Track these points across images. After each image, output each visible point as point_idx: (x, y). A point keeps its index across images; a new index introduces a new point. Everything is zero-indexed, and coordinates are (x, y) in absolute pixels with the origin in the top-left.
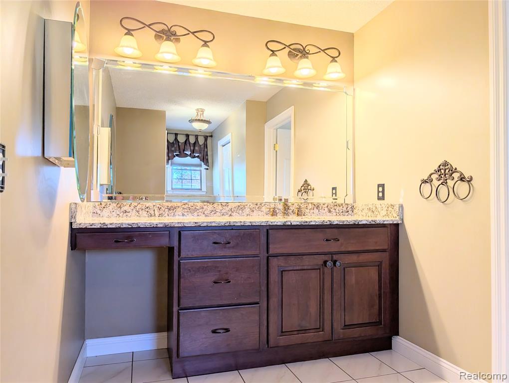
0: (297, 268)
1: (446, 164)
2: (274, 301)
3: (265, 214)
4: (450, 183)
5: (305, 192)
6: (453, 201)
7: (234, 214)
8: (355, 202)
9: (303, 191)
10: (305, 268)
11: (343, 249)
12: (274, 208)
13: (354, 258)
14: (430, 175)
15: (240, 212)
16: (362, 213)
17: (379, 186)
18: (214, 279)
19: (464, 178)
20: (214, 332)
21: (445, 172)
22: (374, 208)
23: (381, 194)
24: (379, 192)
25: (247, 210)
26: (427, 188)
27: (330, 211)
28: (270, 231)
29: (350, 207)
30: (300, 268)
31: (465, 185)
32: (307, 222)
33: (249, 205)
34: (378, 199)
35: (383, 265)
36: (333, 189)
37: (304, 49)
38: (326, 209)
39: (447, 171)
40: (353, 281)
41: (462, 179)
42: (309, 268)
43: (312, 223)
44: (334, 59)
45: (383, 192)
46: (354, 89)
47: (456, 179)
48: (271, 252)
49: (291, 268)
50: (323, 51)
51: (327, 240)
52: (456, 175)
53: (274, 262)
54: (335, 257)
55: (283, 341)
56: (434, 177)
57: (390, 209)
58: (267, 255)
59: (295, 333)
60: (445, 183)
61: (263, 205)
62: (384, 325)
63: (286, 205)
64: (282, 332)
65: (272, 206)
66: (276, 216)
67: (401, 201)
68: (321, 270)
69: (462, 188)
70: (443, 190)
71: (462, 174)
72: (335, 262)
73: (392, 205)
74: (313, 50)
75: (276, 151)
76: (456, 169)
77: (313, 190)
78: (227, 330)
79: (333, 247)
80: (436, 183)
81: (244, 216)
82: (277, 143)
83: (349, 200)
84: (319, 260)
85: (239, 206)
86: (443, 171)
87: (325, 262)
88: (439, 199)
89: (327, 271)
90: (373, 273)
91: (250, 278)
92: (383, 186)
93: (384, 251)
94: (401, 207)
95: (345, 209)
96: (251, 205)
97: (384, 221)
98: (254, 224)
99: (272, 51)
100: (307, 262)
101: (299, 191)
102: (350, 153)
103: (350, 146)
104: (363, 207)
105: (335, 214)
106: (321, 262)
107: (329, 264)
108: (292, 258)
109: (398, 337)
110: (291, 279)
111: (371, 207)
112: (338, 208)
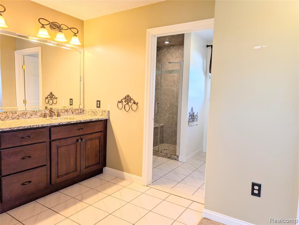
0: (65, 145)
1: (128, 96)
2: (54, 163)
3: (39, 117)
4: (130, 104)
5: (51, 99)
6: (131, 111)
7: (20, 118)
8: (84, 108)
9: (49, 98)
10: (69, 144)
11: (85, 133)
12: (45, 113)
13: (90, 136)
14: (122, 100)
15: (24, 116)
16: (88, 114)
17: (97, 101)
18: (21, 157)
19: (135, 103)
20: (23, 184)
21: (128, 99)
22: (95, 112)
23: (98, 105)
24: (97, 104)
25: (28, 115)
26: (120, 105)
27: (73, 113)
28: (52, 129)
29: (82, 110)
30: (66, 144)
31: (135, 105)
32: (70, 122)
33: (29, 112)
34: (97, 107)
35: (101, 138)
36: (71, 99)
37: (60, 26)
38: (71, 112)
39: (129, 99)
40: (89, 147)
41: (134, 103)
42: (70, 144)
43: (72, 123)
44: (75, 35)
45: (100, 104)
46: (84, 51)
47: (132, 103)
48: (52, 139)
49: (62, 145)
50: (70, 29)
51: (79, 130)
52: (132, 101)
53: (53, 143)
54: (82, 137)
55: (59, 180)
56: (124, 100)
57: (103, 112)
58: (50, 140)
59: (64, 175)
60: (128, 104)
61: (37, 112)
62: (101, 163)
63: (52, 111)
64: (58, 176)
65: (43, 112)
66: (46, 117)
67: (109, 109)
68: (76, 143)
69: (134, 107)
70: (127, 107)
71: (134, 101)
72: (82, 139)
73: (104, 111)
74: (65, 28)
75: (24, 70)
76: (132, 99)
77: (57, 98)
78: (30, 182)
79: (81, 132)
80: (124, 103)
81: (26, 118)
82: (24, 64)
83: (81, 107)
84: (75, 139)
85: (23, 113)
86: (127, 99)
87: (77, 140)
88: (125, 110)
89: (78, 144)
90: (97, 142)
91: (41, 153)
92: (100, 101)
93: (101, 131)
94: (109, 112)
95: (80, 111)
96: (31, 112)
97: (102, 119)
98: (44, 126)
99: (42, 24)
100: (70, 141)
101: (46, 98)
102: (82, 83)
103: (82, 80)
104: (89, 110)
105: (75, 114)
106: (75, 140)
107: (80, 141)
108: (63, 140)
109: (106, 167)
110: (62, 150)
111: (94, 111)
112: (76, 111)
